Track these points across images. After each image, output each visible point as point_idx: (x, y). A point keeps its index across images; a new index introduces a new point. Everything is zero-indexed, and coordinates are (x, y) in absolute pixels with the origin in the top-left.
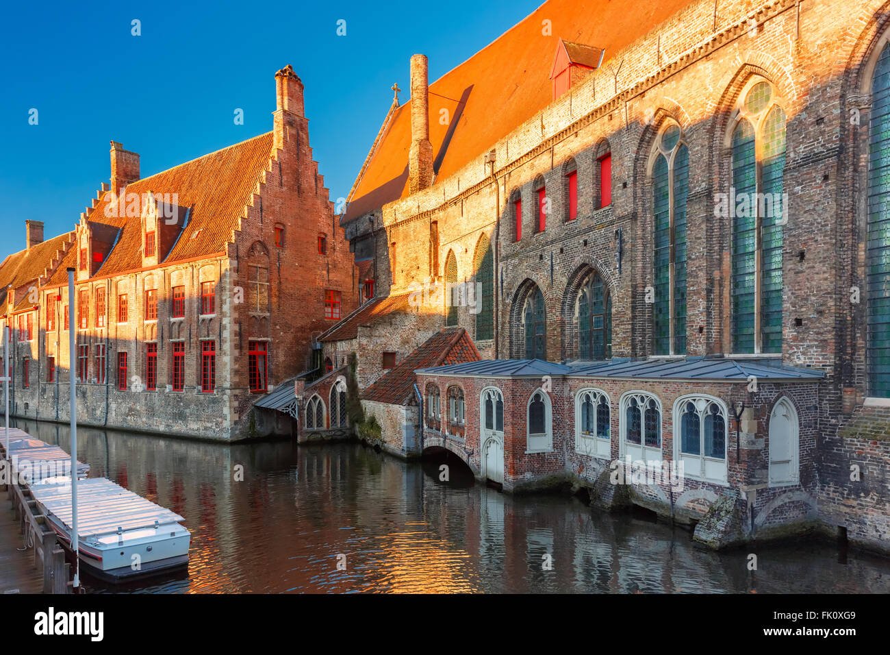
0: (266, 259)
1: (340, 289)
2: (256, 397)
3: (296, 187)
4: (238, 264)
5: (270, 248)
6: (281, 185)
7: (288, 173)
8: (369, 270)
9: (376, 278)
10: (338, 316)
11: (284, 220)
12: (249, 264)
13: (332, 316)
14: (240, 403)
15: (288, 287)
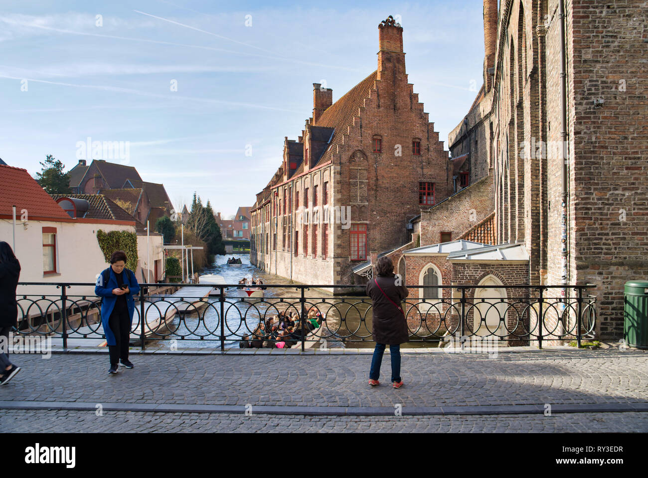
0: (366, 163)
1: (433, 181)
2: (355, 265)
3: (392, 106)
4: (341, 169)
5: (369, 154)
6: (379, 106)
7: (385, 97)
8: (464, 164)
9: (470, 170)
10: (432, 202)
11: (382, 132)
12: (351, 168)
13: (427, 202)
14: (342, 268)
15: (384, 182)
